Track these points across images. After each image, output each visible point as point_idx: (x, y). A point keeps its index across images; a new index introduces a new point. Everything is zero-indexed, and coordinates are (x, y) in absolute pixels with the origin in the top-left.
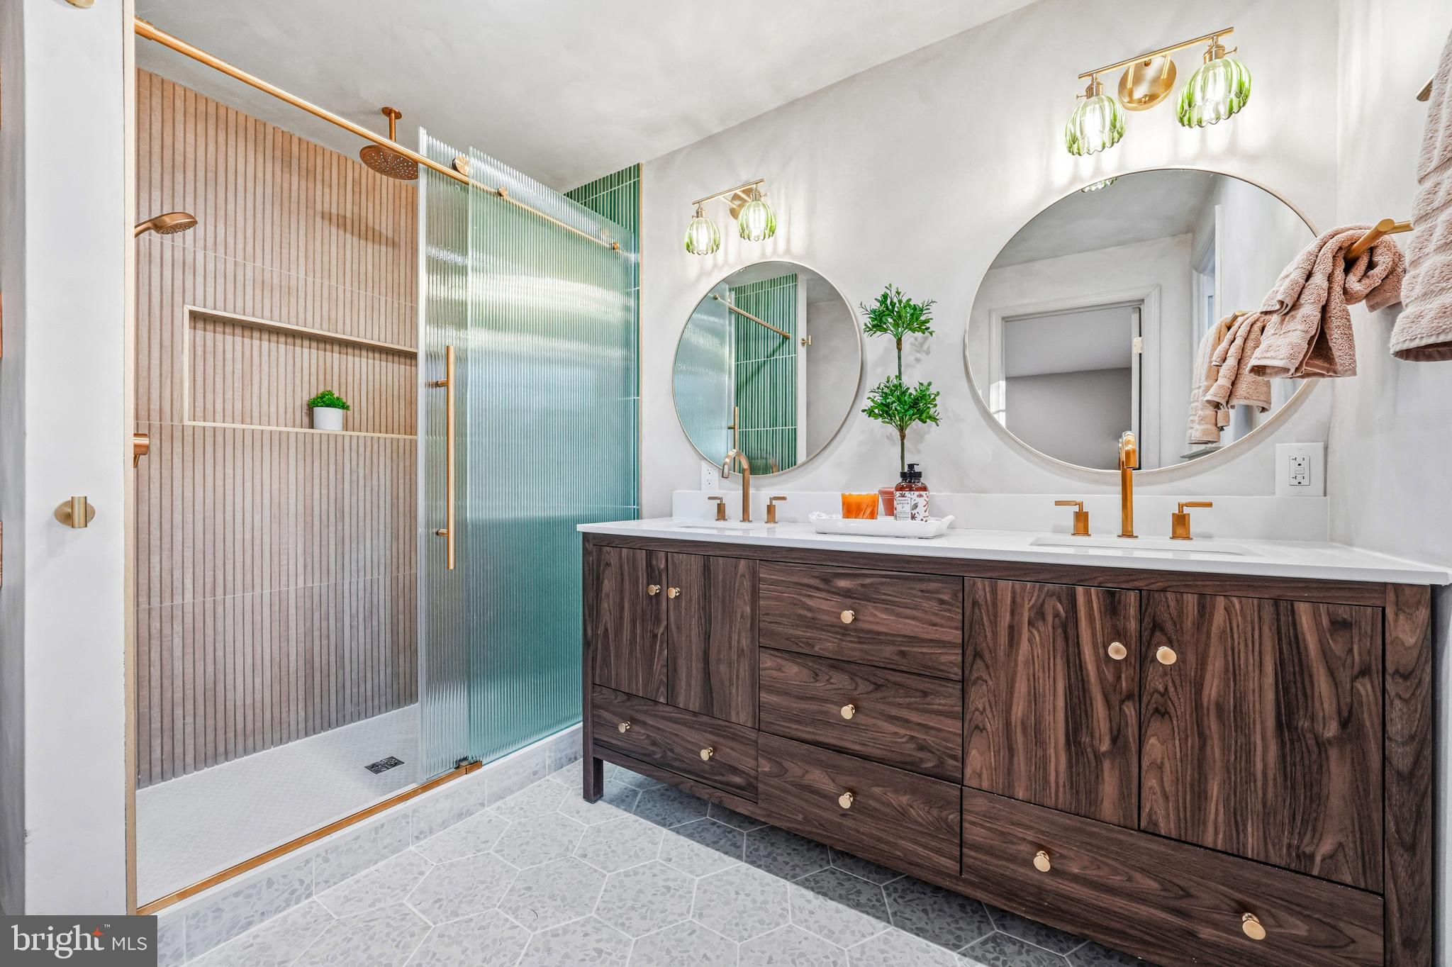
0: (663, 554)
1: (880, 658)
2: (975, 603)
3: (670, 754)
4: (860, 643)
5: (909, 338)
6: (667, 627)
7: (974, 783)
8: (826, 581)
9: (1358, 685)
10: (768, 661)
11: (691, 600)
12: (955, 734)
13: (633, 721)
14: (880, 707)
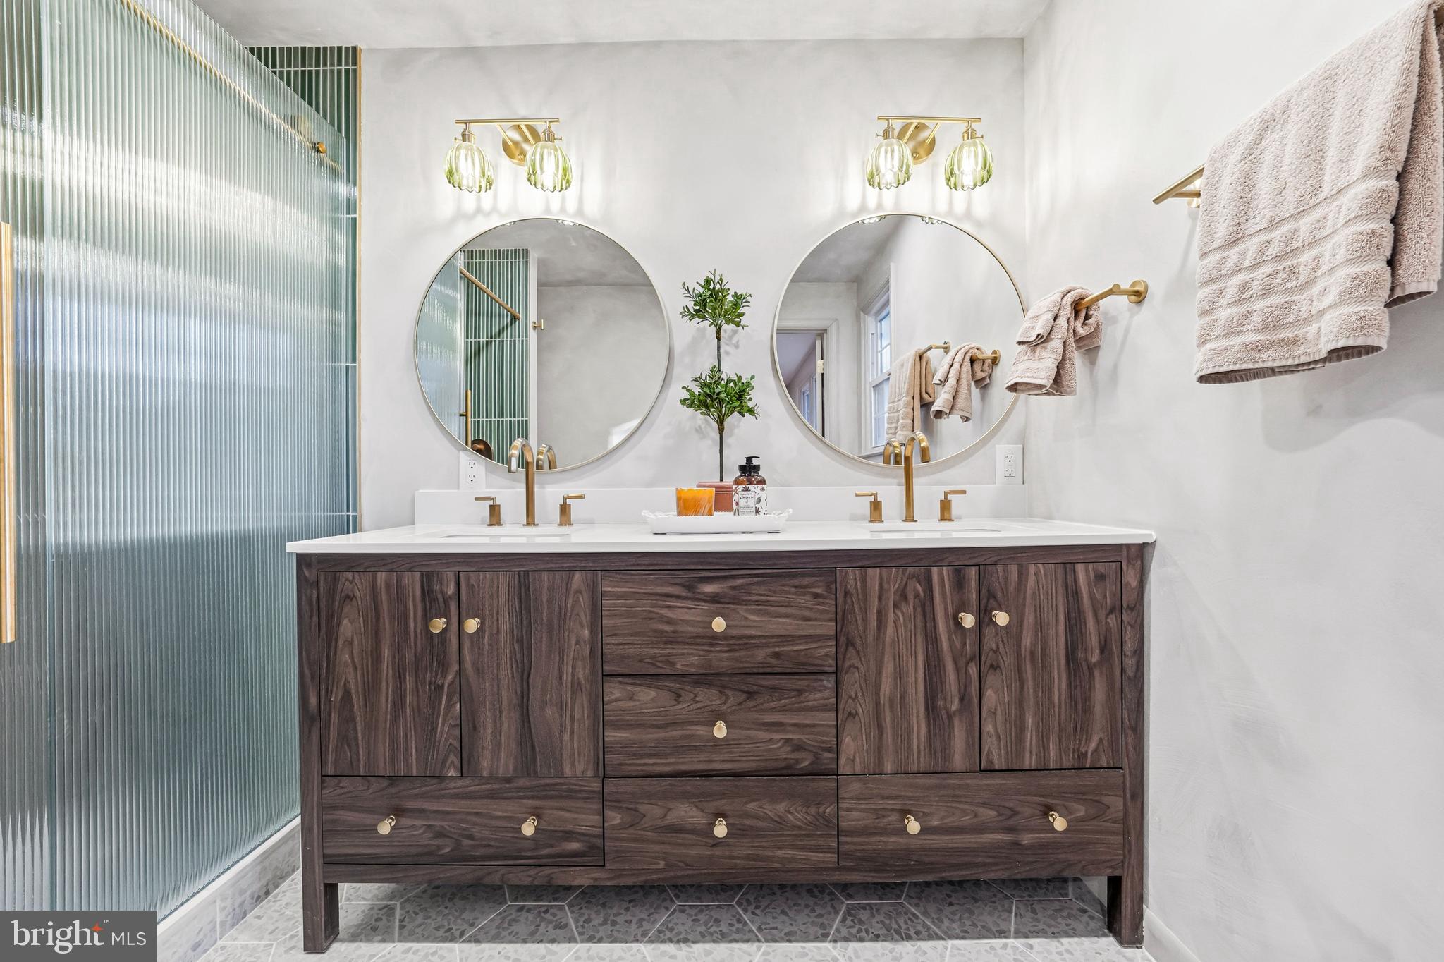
0: (451, 576)
1: (754, 663)
2: (847, 593)
3: (467, 842)
4: (729, 651)
5: (727, 328)
6: (460, 672)
7: (848, 770)
8: (689, 587)
9: (1109, 620)
10: (614, 691)
11: (499, 632)
12: (829, 726)
13: (398, 812)
14: (754, 716)
